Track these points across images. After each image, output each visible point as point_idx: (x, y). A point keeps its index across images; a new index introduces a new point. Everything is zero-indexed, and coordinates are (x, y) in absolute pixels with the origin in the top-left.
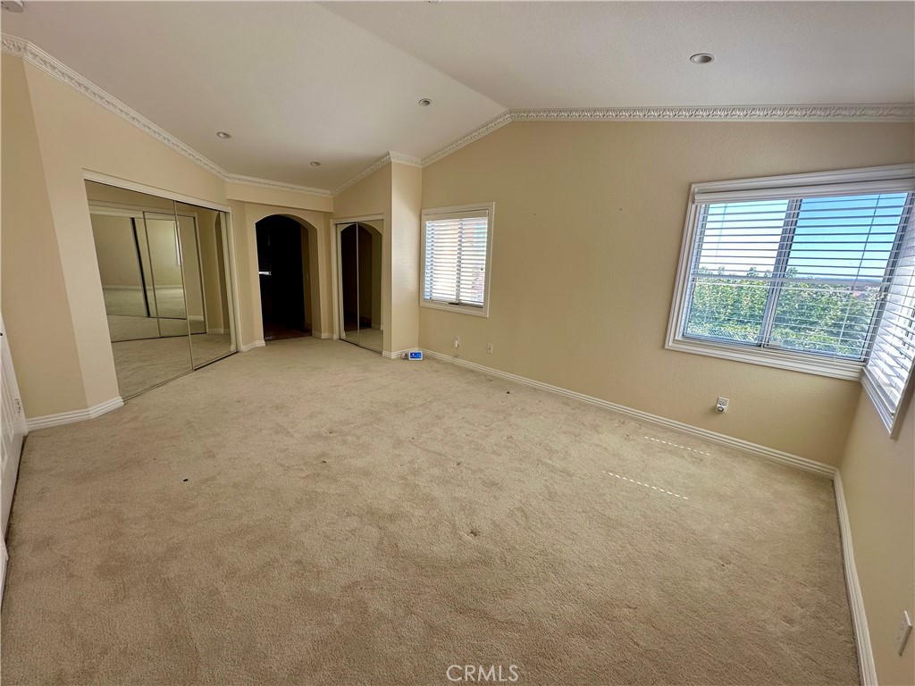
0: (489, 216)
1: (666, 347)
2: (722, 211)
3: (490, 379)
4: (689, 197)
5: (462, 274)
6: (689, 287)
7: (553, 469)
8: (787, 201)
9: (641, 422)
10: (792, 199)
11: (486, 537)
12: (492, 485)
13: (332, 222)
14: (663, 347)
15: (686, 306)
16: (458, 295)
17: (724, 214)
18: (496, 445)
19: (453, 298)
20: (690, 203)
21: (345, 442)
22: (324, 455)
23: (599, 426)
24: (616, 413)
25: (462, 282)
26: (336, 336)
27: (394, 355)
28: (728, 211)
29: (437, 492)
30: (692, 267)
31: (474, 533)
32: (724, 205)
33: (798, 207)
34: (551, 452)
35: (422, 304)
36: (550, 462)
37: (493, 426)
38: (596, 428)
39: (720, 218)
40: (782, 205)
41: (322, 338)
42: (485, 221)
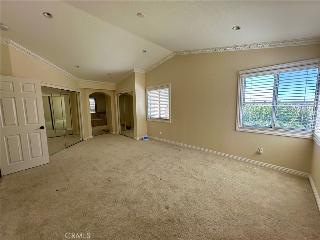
0: (169, 88)
1: (236, 130)
2: (251, 80)
3: (173, 145)
4: (238, 76)
5: (161, 108)
6: (242, 107)
7: (197, 180)
8: (274, 75)
9: (230, 159)
10: (275, 74)
11: (172, 210)
12: (174, 187)
13: (116, 94)
15: (242, 114)
16: (160, 116)
17: (252, 81)
18: (175, 171)
19: (158, 117)
20: (239, 78)
21: (118, 172)
22: (110, 178)
23: (214, 161)
24: (220, 156)
25: (161, 111)
26: (118, 133)
27: (138, 139)
28: (253, 79)
29: (153, 191)
30: (243, 100)
31: (167, 208)
32: (251, 78)
33: (278, 76)
34: (196, 172)
35: (147, 120)
36: (196, 177)
37: (174, 163)
38: (213, 162)
39: (250, 82)
40: (272, 76)
41: (113, 134)
42: (168, 89)
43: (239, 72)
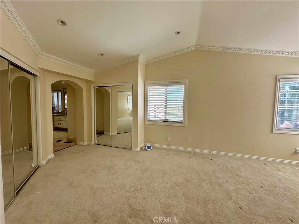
0: (185, 85)
1: (273, 132)
4: (277, 80)
13: (92, 86)
14: (272, 132)
16: (166, 118)
20: (277, 82)
26: (93, 143)
27: (139, 149)
35: (146, 123)
41: (85, 145)
42: (183, 87)
43: (278, 76)
